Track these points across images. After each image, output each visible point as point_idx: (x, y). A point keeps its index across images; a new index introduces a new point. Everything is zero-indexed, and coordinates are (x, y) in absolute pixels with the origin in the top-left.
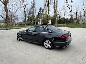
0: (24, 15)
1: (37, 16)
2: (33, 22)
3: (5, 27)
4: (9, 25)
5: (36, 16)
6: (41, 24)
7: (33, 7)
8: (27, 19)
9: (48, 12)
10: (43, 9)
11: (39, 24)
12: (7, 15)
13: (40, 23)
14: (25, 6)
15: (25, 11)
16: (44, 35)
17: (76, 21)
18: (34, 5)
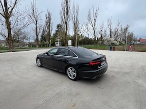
0: (35, 33)
1: (54, 34)
2: (48, 42)
3: (7, 49)
4: (12, 47)
5: (52, 35)
6: (58, 45)
7: (48, 23)
8: (40, 38)
9: (67, 30)
10: (61, 26)
11: (56, 45)
12: (9, 33)
13: (57, 43)
14: (36, 22)
15: (36, 28)
16: (67, 59)
17: (100, 42)
18: (50, 20)
